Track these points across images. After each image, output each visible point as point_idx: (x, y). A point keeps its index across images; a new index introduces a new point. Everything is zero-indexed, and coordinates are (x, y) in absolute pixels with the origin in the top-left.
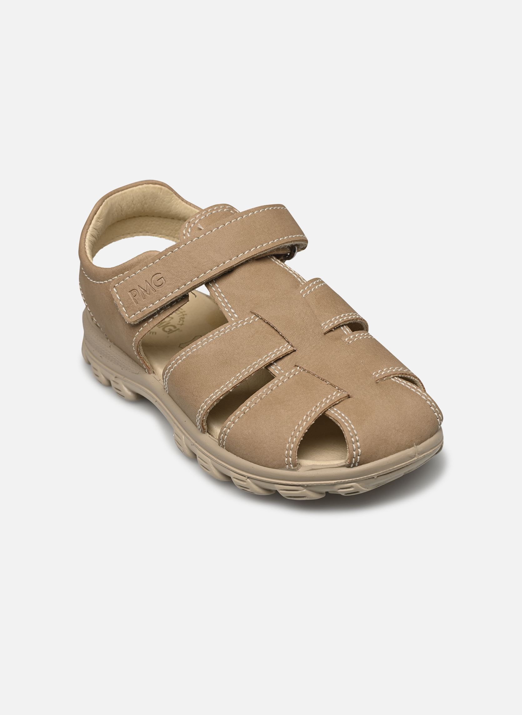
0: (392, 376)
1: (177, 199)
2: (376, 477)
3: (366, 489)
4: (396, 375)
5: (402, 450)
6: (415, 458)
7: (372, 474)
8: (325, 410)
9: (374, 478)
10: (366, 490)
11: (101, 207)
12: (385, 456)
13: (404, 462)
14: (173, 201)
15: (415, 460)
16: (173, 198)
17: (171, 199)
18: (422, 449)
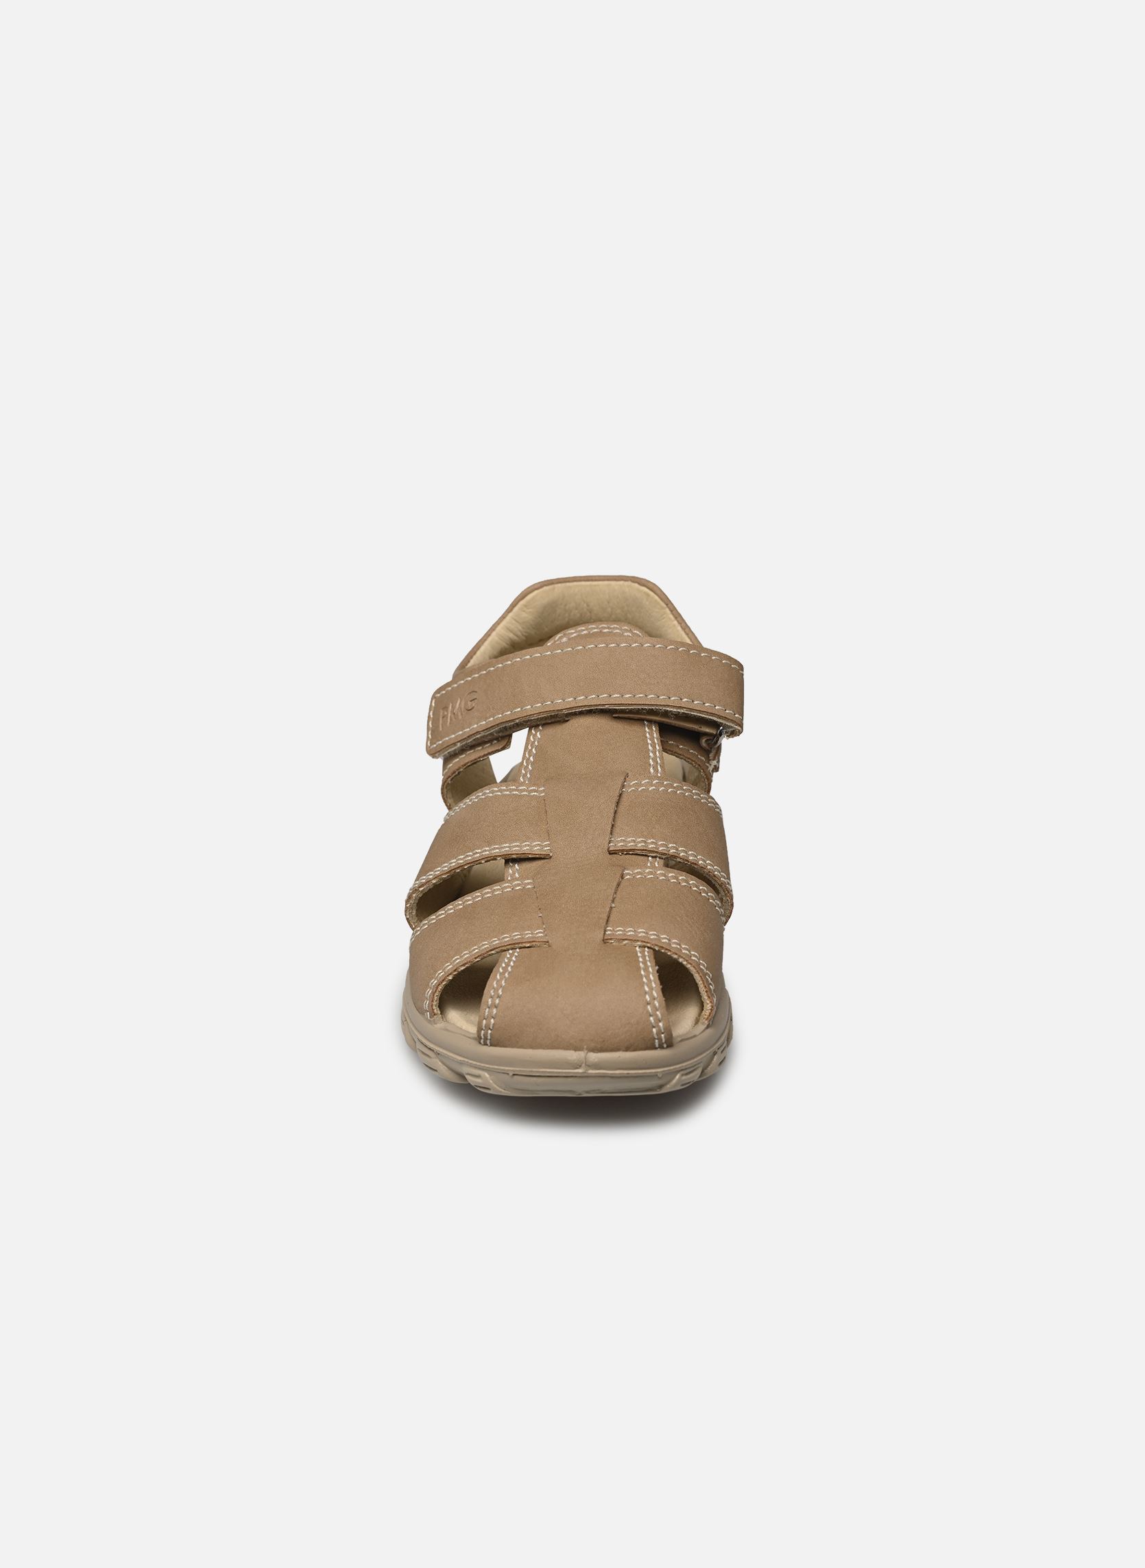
0: (639, 943)
1: (670, 619)
2: (511, 1074)
3: (501, 1090)
4: (649, 945)
5: (561, 1049)
6: (580, 1071)
7: (507, 1066)
8: (503, 948)
9: (508, 1074)
10: (501, 1092)
11: (536, 592)
12: (532, 1047)
13: (559, 1069)
14: (663, 620)
15: (578, 1073)
16: (664, 616)
17: (662, 616)
18: (596, 1060)
